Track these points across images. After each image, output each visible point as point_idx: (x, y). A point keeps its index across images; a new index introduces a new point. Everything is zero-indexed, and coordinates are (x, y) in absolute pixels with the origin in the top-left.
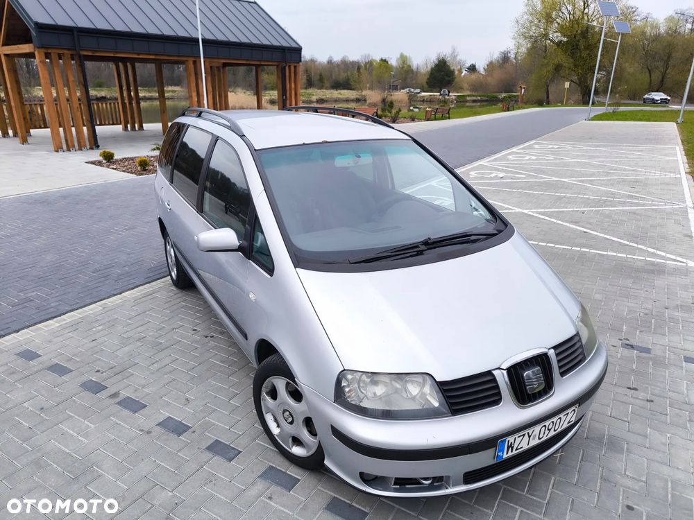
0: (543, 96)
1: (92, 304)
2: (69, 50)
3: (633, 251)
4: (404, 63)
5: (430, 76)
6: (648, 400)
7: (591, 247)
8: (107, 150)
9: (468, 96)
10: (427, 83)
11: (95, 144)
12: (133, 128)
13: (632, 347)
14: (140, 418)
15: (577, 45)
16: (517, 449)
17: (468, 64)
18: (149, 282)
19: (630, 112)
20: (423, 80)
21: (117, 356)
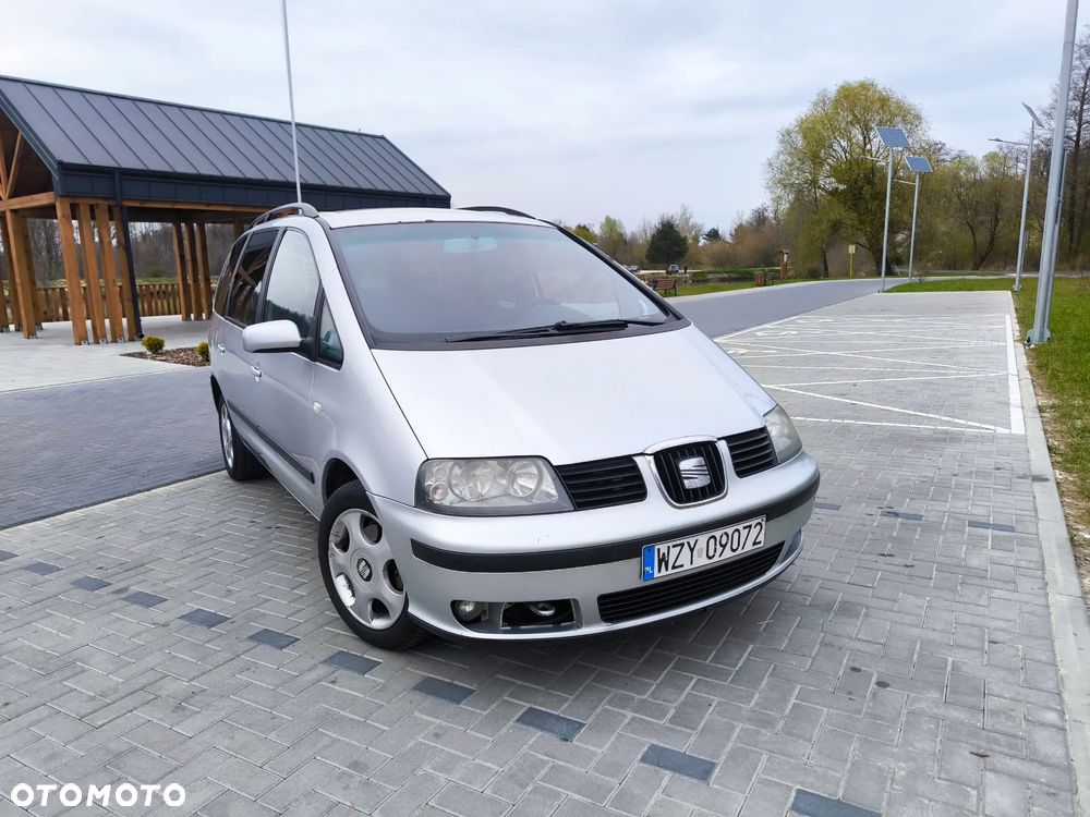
0: (817, 265)
1: (104, 501)
2: (105, 199)
3: (920, 420)
4: (611, 230)
5: (651, 247)
6: (906, 566)
7: (857, 419)
8: (153, 337)
9: (710, 272)
10: (647, 256)
11: (137, 333)
12: (198, 317)
13: (896, 515)
14: (156, 613)
15: (861, 193)
16: (674, 567)
17: (707, 229)
18: (194, 477)
19: (945, 281)
20: (642, 253)
21: (132, 553)
